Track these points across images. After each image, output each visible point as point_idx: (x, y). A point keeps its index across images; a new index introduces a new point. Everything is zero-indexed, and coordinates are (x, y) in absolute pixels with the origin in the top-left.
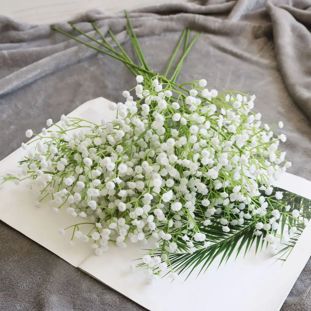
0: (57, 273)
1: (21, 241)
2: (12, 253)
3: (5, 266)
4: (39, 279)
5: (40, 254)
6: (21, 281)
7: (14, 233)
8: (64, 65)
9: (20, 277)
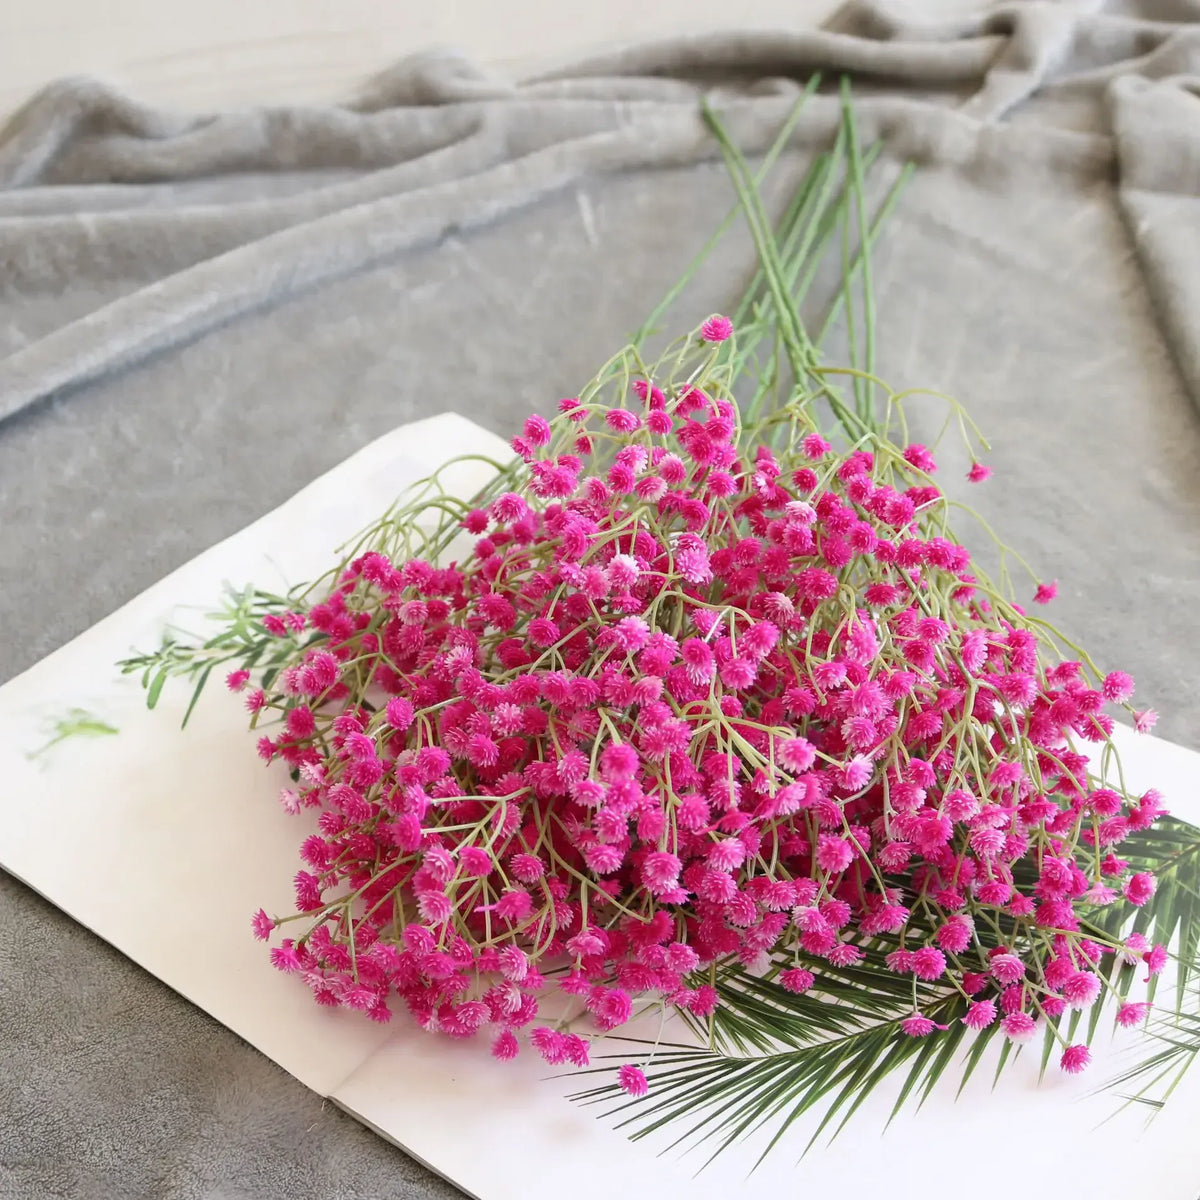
0: (233, 1103)
1: (101, 969)
2: (66, 1017)
3: (36, 1066)
4: (161, 1128)
5: (171, 1024)
6: (92, 1131)
7: (77, 936)
8: (312, 277)
9: (90, 1115)
